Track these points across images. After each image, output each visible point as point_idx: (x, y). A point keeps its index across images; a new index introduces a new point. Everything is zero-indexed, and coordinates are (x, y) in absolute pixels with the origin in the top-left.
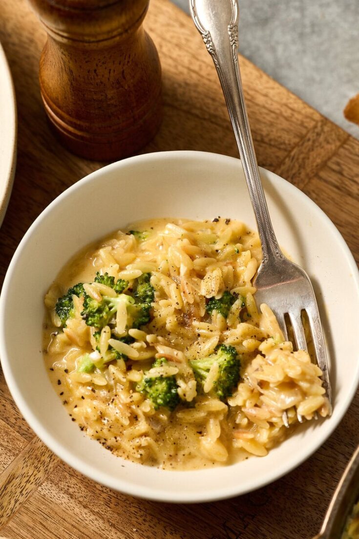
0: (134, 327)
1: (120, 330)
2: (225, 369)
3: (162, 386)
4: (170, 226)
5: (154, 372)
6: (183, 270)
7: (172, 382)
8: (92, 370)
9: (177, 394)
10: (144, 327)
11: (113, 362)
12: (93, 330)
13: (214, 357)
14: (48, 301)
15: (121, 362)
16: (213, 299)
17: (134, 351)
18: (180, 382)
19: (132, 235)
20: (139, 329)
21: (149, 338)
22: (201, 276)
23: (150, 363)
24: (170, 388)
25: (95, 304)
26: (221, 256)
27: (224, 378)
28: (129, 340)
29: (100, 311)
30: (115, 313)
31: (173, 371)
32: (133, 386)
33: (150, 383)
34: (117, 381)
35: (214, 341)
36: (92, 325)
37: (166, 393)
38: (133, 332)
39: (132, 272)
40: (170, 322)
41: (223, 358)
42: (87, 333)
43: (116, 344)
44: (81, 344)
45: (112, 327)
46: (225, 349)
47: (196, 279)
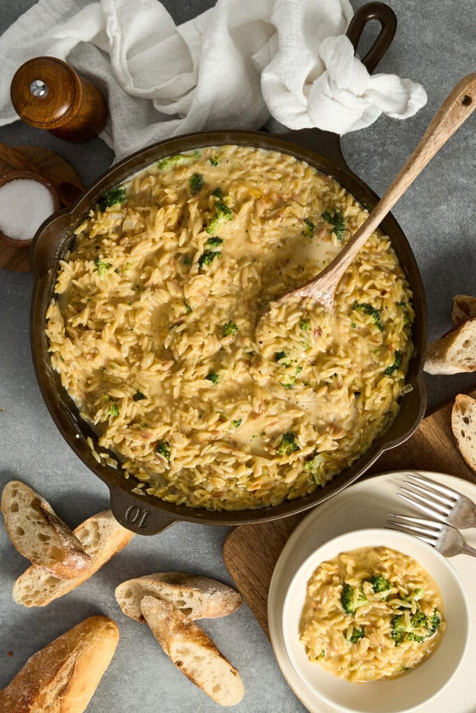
0: (400, 616)
1: (407, 613)
2: (350, 601)
3: (381, 586)
4: (389, 674)
5: (385, 594)
6: (379, 651)
7: (376, 590)
8: (416, 591)
9: (373, 584)
10: (394, 617)
11: (407, 596)
12: (420, 611)
13: (356, 607)
14: (445, 624)
15: (403, 596)
16: (362, 637)
17: (398, 603)
18: (372, 590)
19: (407, 667)
20: (397, 615)
21: (391, 612)
22: (370, 649)
23: (389, 598)
24: (377, 587)
25: (423, 624)
26: (361, 662)
27: (350, 597)
28: (402, 608)
29: (419, 622)
30: (411, 621)
31: (377, 596)
32: (395, 585)
33: (387, 587)
34: (403, 586)
35: (356, 616)
36: (422, 614)
37: (378, 584)
38: (400, 613)
39: (405, 646)
40: (381, 623)
41: (352, 607)
42: (422, 609)
43: (408, 606)
44: (425, 604)
45: (411, 614)
46: (351, 611)
47: (372, 647)
